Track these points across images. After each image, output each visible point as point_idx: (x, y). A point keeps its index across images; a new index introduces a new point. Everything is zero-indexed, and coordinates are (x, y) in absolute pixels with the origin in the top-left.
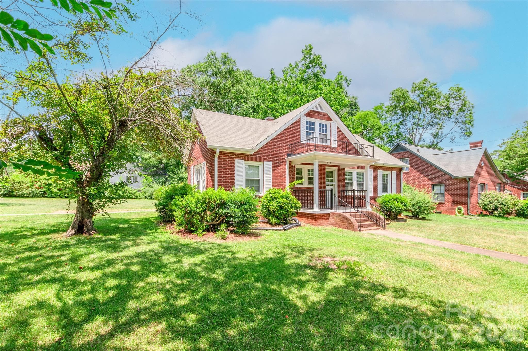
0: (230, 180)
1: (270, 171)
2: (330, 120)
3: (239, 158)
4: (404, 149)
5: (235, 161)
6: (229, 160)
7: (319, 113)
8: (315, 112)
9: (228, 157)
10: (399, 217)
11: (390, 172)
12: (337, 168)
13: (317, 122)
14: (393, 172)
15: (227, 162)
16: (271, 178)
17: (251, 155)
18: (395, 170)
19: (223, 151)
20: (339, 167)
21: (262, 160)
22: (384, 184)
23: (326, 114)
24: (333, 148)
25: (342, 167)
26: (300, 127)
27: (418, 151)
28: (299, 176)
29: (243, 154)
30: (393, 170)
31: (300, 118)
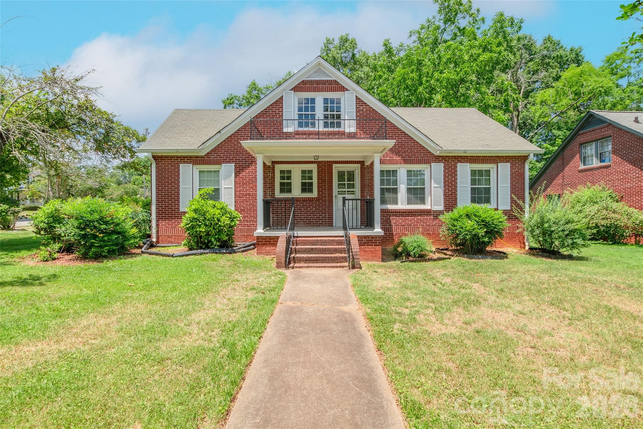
0: (173, 190)
1: (230, 176)
2: (343, 89)
3: (185, 162)
4: (602, 121)
5: (179, 166)
6: (173, 166)
7: (318, 82)
8: (311, 82)
9: (171, 162)
10: (489, 249)
11: (494, 166)
12: (359, 166)
13: (319, 98)
14: (499, 164)
15: (169, 168)
16: (233, 186)
17: (202, 157)
18: (507, 162)
19: (164, 154)
20: (362, 163)
21: (219, 163)
22: (475, 188)
23: (336, 82)
24: (350, 133)
25: (367, 163)
26: (282, 109)
27: (636, 120)
28: (286, 181)
29: (191, 157)
30: (501, 162)
31: (282, 97)
